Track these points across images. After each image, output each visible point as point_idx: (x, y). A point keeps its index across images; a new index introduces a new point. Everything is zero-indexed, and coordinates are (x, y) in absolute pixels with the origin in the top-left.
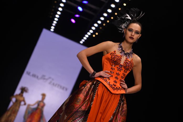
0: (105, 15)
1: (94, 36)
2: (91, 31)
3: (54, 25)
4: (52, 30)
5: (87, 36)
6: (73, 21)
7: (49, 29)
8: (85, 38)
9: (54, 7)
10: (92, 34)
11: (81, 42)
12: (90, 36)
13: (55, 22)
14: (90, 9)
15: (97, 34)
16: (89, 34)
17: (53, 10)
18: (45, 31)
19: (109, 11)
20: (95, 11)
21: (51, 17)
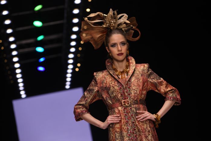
0: (74, 37)
1: (77, 70)
2: (71, 67)
3: (21, 88)
4: (24, 96)
5: (69, 75)
6: (41, 69)
7: (19, 97)
8: (69, 79)
9: (8, 68)
10: (73, 69)
11: (67, 87)
12: (74, 73)
13: (21, 85)
14: (51, 42)
15: (79, 65)
16: (70, 71)
17: (9, 72)
18: (16, 104)
19: (75, 29)
20: (58, 41)
21: (12, 82)
